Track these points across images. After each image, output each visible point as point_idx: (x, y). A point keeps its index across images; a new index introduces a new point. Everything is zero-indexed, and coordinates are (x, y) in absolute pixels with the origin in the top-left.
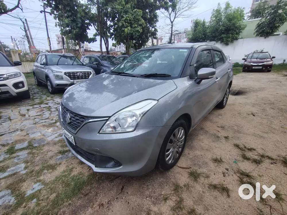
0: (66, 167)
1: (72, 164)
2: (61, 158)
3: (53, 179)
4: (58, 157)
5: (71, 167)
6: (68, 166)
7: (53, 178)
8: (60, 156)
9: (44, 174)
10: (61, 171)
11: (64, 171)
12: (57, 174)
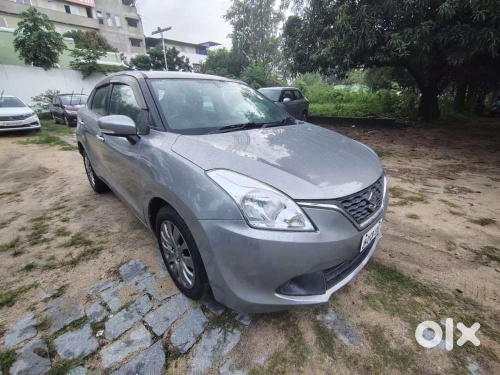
0: (364, 310)
1: (353, 303)
2: (345, 333)
3: (399, 319)
4: (346, 341)
5: (361, 302)
6: (362, 309)
7: (397, 319)
8: (341, 337)
9: (399, 343)
10: (378, 313)
11: (375, 308)
12: (385, 319)
